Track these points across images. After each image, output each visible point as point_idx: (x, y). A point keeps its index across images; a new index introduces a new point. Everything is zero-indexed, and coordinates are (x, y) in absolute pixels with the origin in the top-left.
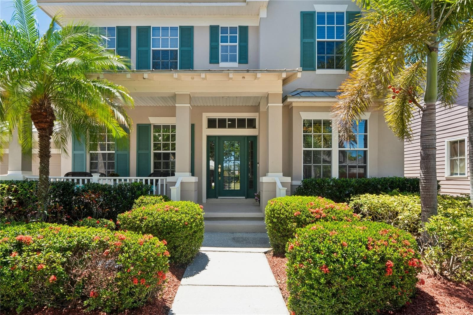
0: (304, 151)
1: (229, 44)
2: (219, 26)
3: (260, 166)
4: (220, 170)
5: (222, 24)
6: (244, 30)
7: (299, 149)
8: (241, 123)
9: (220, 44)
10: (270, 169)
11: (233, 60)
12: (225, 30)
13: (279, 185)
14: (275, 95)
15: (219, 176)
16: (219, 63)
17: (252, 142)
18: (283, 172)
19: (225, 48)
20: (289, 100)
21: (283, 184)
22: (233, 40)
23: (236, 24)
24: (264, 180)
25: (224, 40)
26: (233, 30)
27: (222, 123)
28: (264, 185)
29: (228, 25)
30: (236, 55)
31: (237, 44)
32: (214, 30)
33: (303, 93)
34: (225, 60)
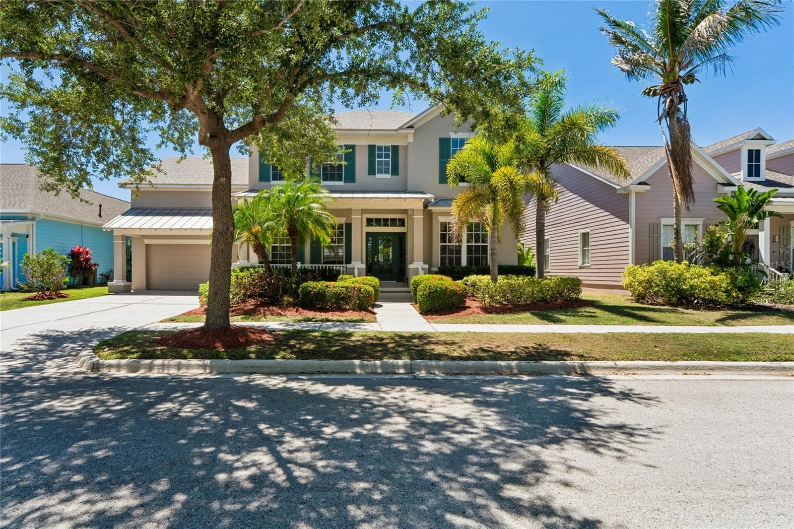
0: (441, 246)
1: (383, 159)
2: (375, 146)
3: (408, 256)
4: (376, 260)
5: (378, 143)
6: (395, 149)
7: (437, 244)
8: (393, 222)
9: (377, 159)
10: (415, 259)
11: (387, 172)
12: (380, 148)
13: (420, 270)
14: (418, 210)
15: (375, 264)
16: (375, 175)
17: (402, 237)
18: (424, 261)
19: (380, 163)
20: (429, 208)
21: (423, 269)
22: (387, 156)
23: (389, 144)
24: (411, 266)
25: (380, 156)
26: (387, 148)
27: (378, 222)
28: (411, 270)
29: (383, 145)
30: (389, 168)
31: (390, 159)
32: (371, 148)
33: (441, 202)
34: (380, 172)
